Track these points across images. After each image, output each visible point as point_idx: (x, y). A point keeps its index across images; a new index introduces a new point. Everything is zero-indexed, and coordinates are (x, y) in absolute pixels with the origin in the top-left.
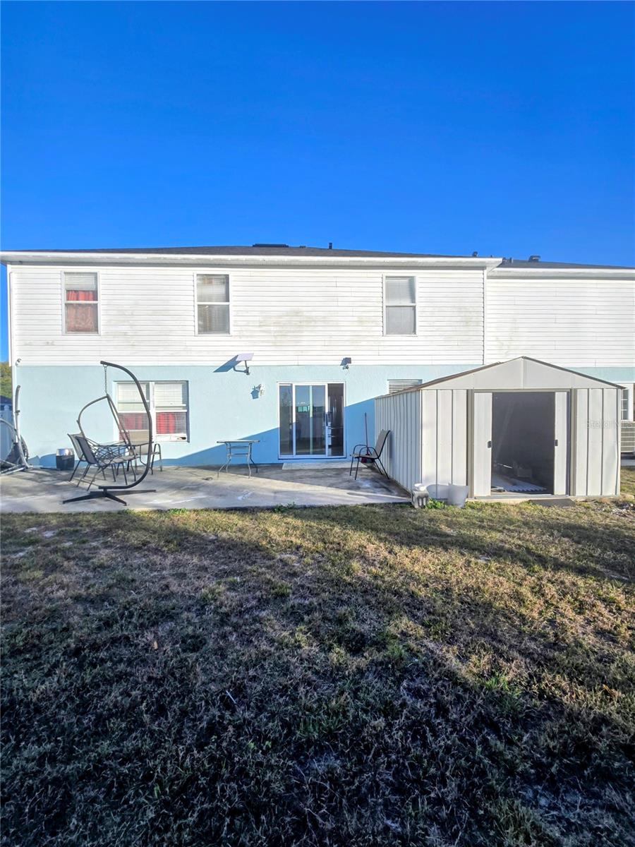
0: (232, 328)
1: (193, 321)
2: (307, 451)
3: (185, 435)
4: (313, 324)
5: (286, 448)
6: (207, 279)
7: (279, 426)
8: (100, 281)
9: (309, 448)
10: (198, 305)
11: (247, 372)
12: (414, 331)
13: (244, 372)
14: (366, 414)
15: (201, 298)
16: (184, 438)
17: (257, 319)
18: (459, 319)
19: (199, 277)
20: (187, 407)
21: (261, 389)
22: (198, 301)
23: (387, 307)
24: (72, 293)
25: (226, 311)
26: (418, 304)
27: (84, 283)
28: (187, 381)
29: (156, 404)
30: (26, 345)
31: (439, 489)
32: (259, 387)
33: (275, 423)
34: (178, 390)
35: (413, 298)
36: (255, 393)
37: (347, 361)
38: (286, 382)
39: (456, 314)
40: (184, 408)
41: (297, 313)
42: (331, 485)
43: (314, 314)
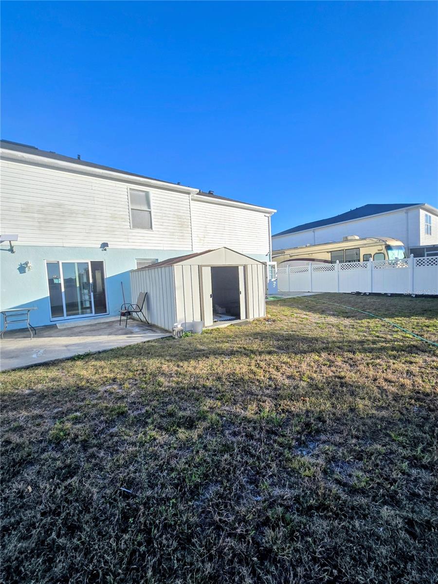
2: (77, 312)
4: (74, 215)
5: (56, 310)
7: (48, 295)
9: (78, 310)
11: (11, 250)
12: (151, 227)
13: (9, 250)
14: (122, 282)
17: (20, 205)
18: (177, 222)
21: (29, 265)
23: (132, 209)
26: (153, 211)
31: (187, 325)
32: (26, 264)
33: (45, 293)
35: (149, 205)
36: (22, 269)
37: (104, 246)
38: (53, 260)
39: (176, 219)
41: (60, 206)
42: (110, 334)
43: (74, 208)
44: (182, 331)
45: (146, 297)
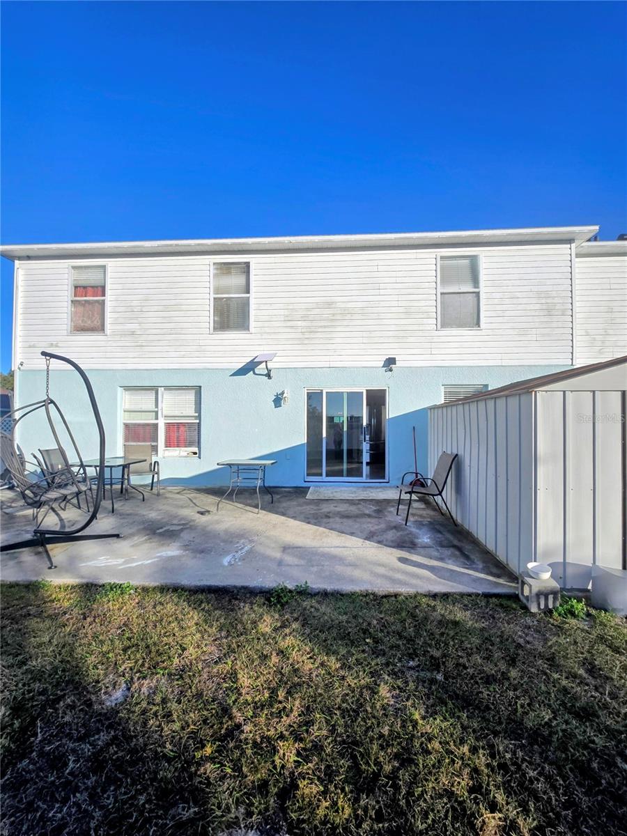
0: (252, 324)
1: (207, 317)
2: (340, 472)
3: (196, 450)
4: (349, 317)
5: (313, 464)
6: (225, 268)
7: (305, 441)
8: (109, 275)
9: (342, 468)
10: (214, 298)
11: (269, 376)
12: (478, 324)
13: (265, 375)
14: (414, 428)
15: (217, 291)
16: (195, 453)
17: (282, 312)
18: (538, 306)
19: (215, 267)
20: (199, 417)
21: (284, 395)
22: (215, 294)
23: (441, 294)
24: (80, 289)
25: (245, 304)
26: (483, 289)
27: (91, 278)
28: (200, 387)
29: (165, 413)
30: (30, 347)
31: (570, 571)
32: (283, 393)
33: (302, 439)
34: (191, 396)
35: (475, 280)
36: (278, 401)
37: (390, 362)
38: (315, 387)
39: (534, 301)
40: (196, 418)
41: (329, 305)
43: (349, 305)
44: (555, 593)
45: (455, 464)
